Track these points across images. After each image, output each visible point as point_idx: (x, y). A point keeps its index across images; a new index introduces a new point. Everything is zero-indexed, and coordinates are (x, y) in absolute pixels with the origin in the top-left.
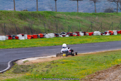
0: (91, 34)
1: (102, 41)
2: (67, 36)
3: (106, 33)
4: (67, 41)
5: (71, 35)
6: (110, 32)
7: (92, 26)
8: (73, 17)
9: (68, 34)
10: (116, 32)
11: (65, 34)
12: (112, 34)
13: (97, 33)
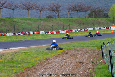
0: (39, 33)
1: (46, 38)
2: (22, 34)
3: (48, 33)
4: (22, 38)
5: (24, 34)
6: (51, 32)
7: (38, 28)
8: (25, 22)
9: (22, 33)
10: (55, 32)
11: (20, 33)
12: (52, 33)
13: (42, 32)
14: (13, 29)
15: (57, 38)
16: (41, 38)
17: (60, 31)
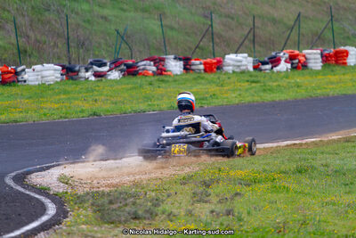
0: (215, 67)
2: (115, 75)
3: (275, 61)
4: (126, 95)
5: (131, 71)
6: (292, 58)
9: (116, 64)
10: (319, 56)
11: (105, 65)
12: (299, 65)
13: (237, 61)
14: (61, 44)
15: (345, 96)
16: (248, 99)
17: (347, 48)
